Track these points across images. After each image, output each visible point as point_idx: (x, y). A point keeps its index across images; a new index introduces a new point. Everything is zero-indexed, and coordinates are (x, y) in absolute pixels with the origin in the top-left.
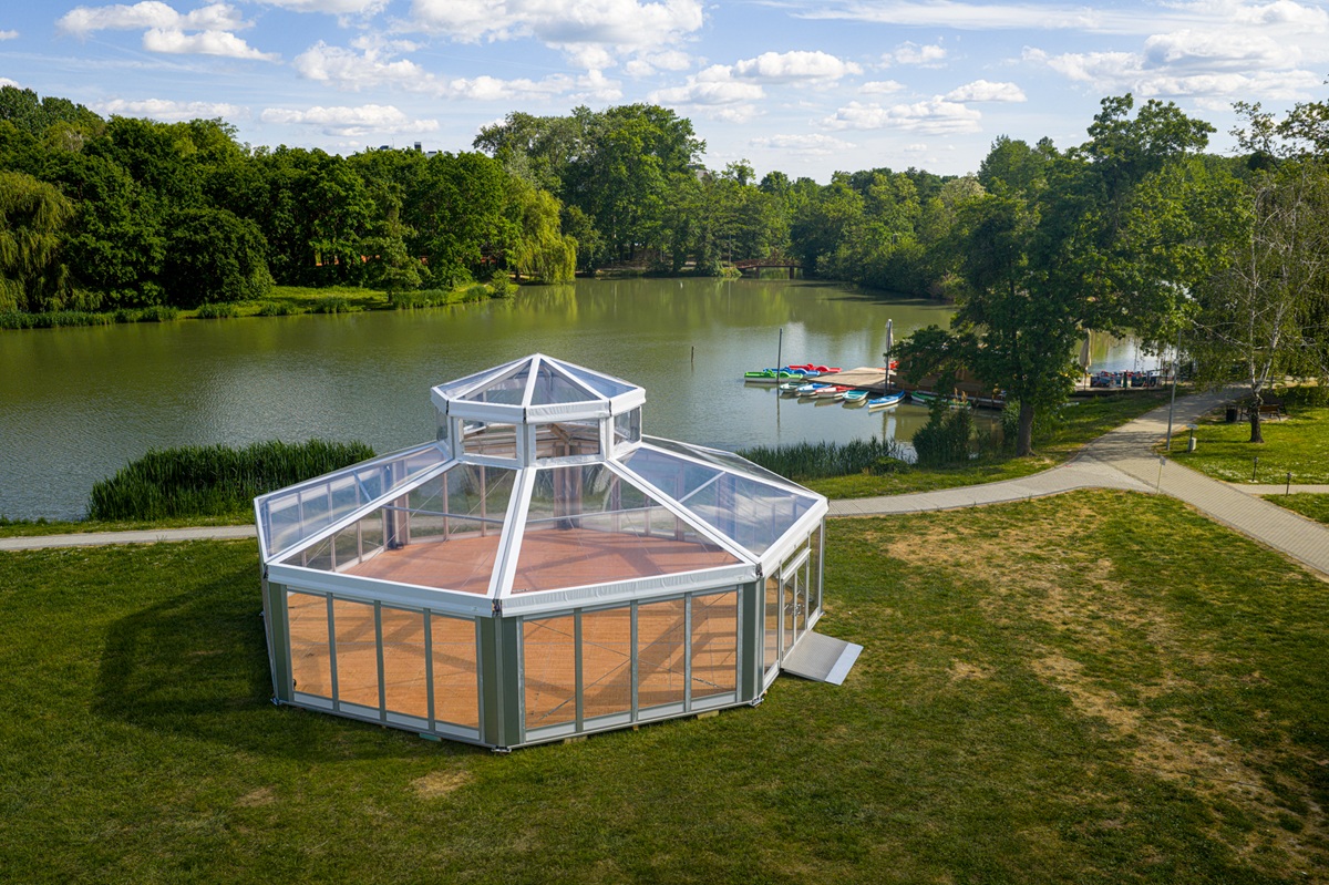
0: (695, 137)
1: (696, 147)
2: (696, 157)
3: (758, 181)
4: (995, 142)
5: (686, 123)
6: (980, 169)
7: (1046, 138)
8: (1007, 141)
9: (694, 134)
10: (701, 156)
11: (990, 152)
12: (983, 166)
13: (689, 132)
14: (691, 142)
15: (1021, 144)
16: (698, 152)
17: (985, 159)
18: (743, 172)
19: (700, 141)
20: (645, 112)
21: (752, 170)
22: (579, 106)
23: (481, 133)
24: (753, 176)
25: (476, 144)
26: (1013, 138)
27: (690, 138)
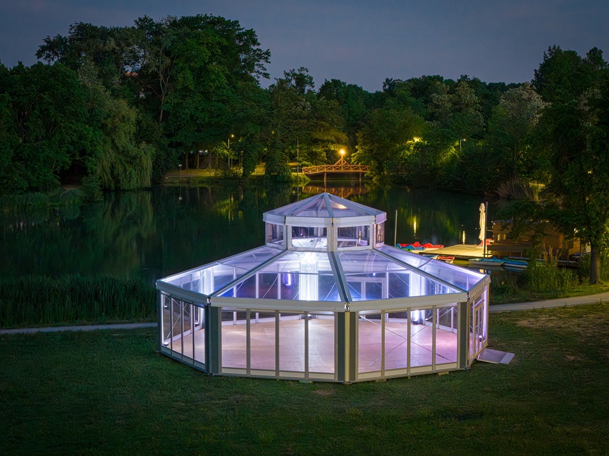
0: (259, 47)
1: (260, 56)
2: (260, 66)
3: (317, 89)
4: (547, 53)
5: (251, 33)
6: (533, 78)
7: (596, 49)
8: (558, 51)
9: (259, 44)
10: (266, 65)
11: (542, 62)
12: (536, 75)
13: (255, 42)
14: (255, 51)
15: (572, 54)
16: (262, 62)
17: (538, 68)
18: (301, 80)
19: (264, 50)
20: (210, 23)
21: (311, 78)
22: (142, 17)
23: (45, 44)
24: (311, 84)
25: (39, 54)
26: (564, 49)
27: (255, 48)
